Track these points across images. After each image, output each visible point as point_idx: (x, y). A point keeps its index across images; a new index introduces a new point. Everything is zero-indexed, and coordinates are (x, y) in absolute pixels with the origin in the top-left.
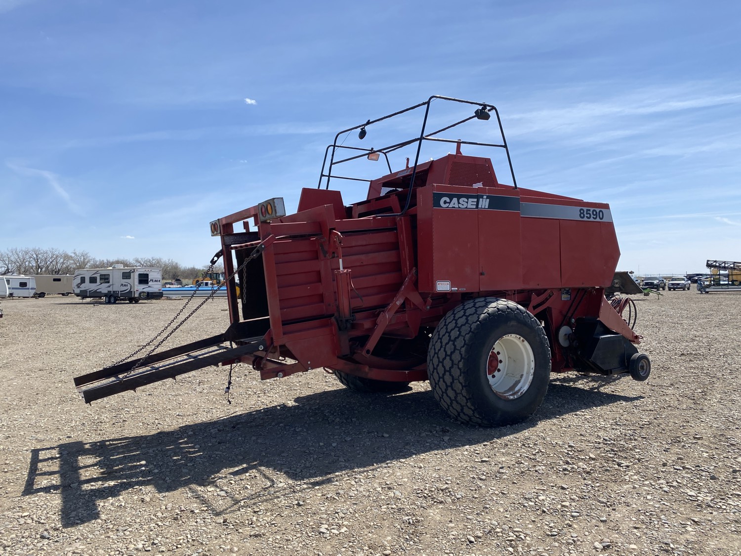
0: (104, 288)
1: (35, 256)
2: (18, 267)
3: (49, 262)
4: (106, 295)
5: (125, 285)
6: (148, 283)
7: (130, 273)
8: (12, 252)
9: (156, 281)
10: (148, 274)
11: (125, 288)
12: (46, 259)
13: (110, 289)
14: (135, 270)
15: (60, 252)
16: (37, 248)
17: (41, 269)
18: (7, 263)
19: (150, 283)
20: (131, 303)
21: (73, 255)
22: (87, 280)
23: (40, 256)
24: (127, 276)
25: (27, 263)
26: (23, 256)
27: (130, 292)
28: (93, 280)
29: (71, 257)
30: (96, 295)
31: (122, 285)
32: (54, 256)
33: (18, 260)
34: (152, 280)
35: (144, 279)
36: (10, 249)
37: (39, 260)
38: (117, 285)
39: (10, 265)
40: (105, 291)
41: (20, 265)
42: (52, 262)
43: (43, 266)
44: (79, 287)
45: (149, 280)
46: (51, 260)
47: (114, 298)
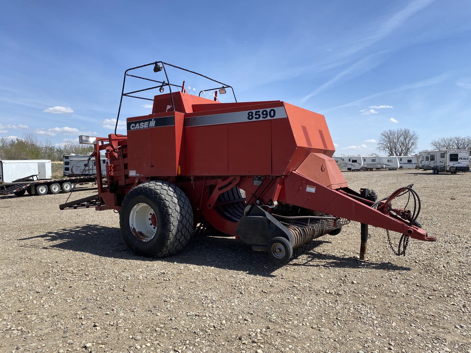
0: (432, 164)
4: (433, 168)
5: (442, 162)
6: (458, 161)
7: (444, 153)
8: (442, 140)
9: (464, 159)
10: (458, 154)
13: (435, 165)
14: (447, 152)
22: (425, 159)
23: (460, 142)
25: (451, 147)
27: (445, 167)
30: (428, 168)
34: (461, 159)
35: (454, 158)
36: (440, 138)
38: (438, 162)
44: (421, 163)
45: (459, 158)
47: (437, 171)
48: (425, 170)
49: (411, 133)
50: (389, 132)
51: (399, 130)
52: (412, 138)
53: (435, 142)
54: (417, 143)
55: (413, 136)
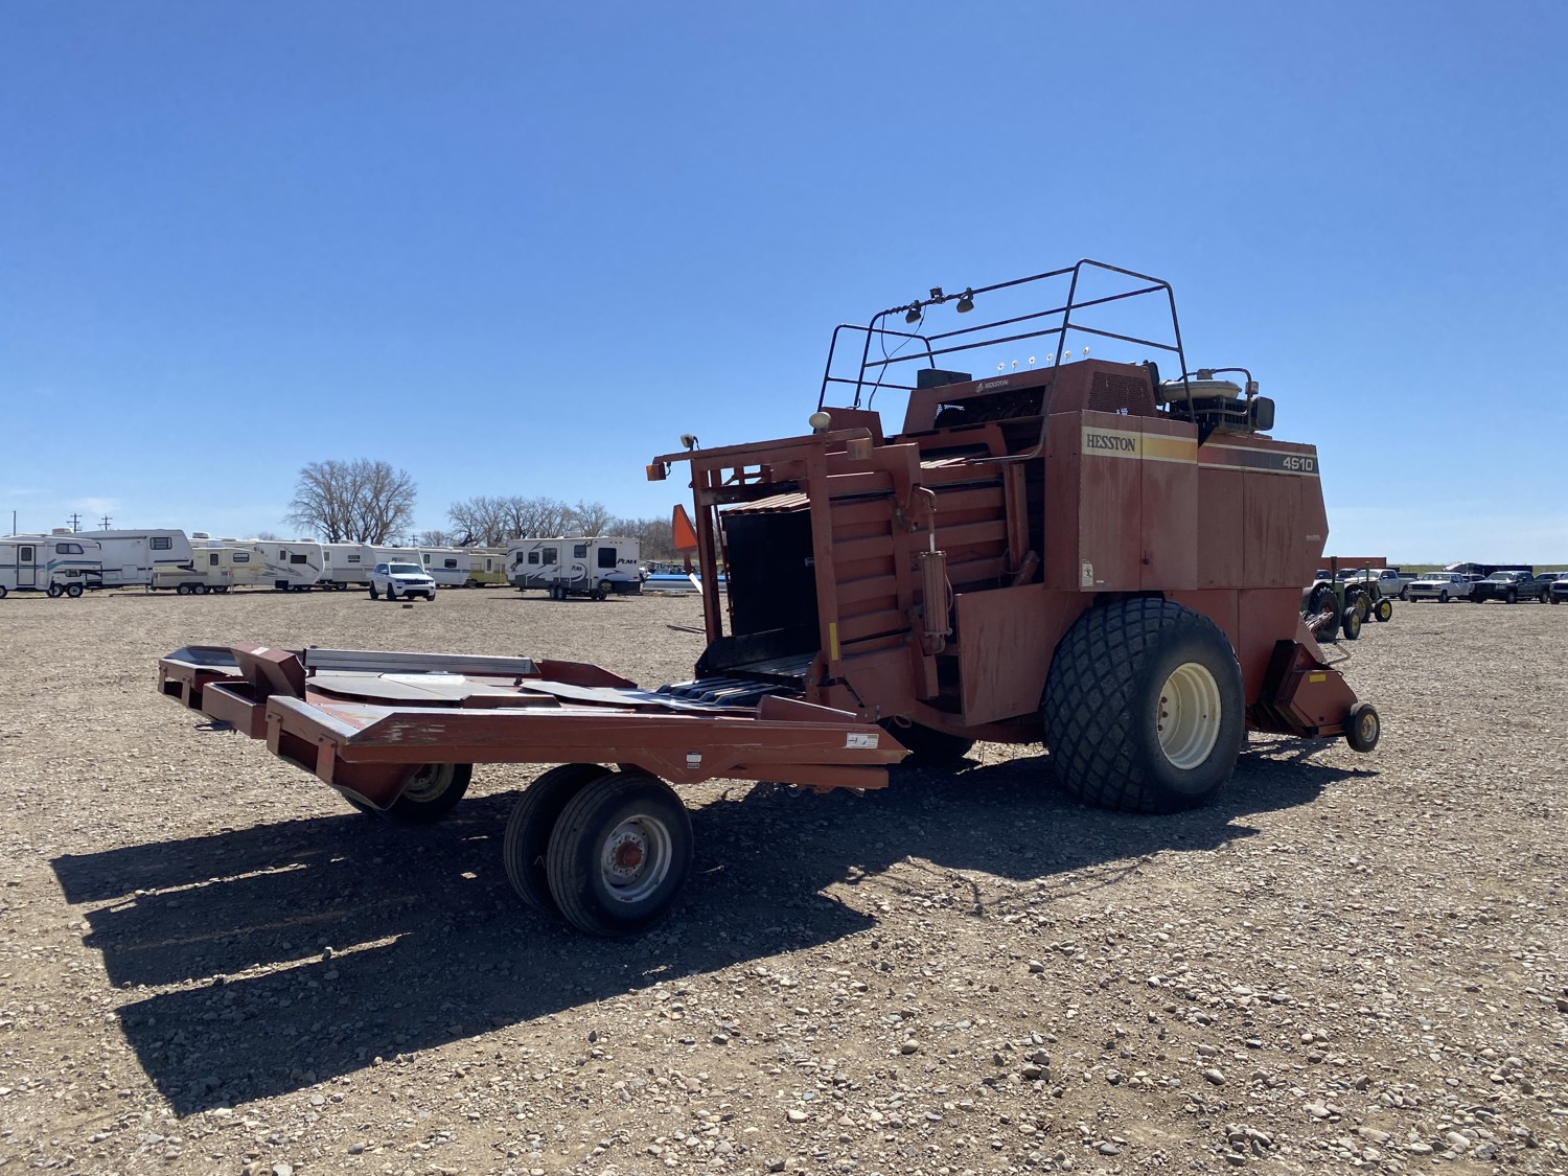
0: (548, 573)
1: (514, 512)
2: (486, 532)
3: (537, 524)
4: (551, 585)
5: (578, 569)
6: (615, 567)
7: (585, 546)
8: (477, 504)
9: (628, 561)
10: (614, 550)
11: (577, 573)
12: (532, 517)
13: (557, 575)
14: (594, 542)
15: (556, 505)
18: (469, 524)
19: (619, 566)
20: (594, 600)
21: (578, 510)
22: (526, 558)
23: (522, 512)
24: (580, 551)
25: (501, 525)
26: (494, 512)
27: (585, 580)
28: (533, 559)
29: (575, 514)
30: (537, 583)
31: (574, 567)
33: (487, 518)
34: (623, 560)
35: (608, 557)
36: (473, 499)
37: (521, 519)
38: (567, 568)
39: (473, 528)
40: (549, 578)
41: (490, 529)
42: (543, 521)
43: (528, 529)
44: (514, 570)
45: (617, 560)
46: (540, 519)
47: (563, 591)
48: (522, 589)
49: (396, 476)
50: (326, 468)
51: (360, 462)
52: (396, 493)
53: (461, 510)
54: (412, 507)
55: (400, 486)
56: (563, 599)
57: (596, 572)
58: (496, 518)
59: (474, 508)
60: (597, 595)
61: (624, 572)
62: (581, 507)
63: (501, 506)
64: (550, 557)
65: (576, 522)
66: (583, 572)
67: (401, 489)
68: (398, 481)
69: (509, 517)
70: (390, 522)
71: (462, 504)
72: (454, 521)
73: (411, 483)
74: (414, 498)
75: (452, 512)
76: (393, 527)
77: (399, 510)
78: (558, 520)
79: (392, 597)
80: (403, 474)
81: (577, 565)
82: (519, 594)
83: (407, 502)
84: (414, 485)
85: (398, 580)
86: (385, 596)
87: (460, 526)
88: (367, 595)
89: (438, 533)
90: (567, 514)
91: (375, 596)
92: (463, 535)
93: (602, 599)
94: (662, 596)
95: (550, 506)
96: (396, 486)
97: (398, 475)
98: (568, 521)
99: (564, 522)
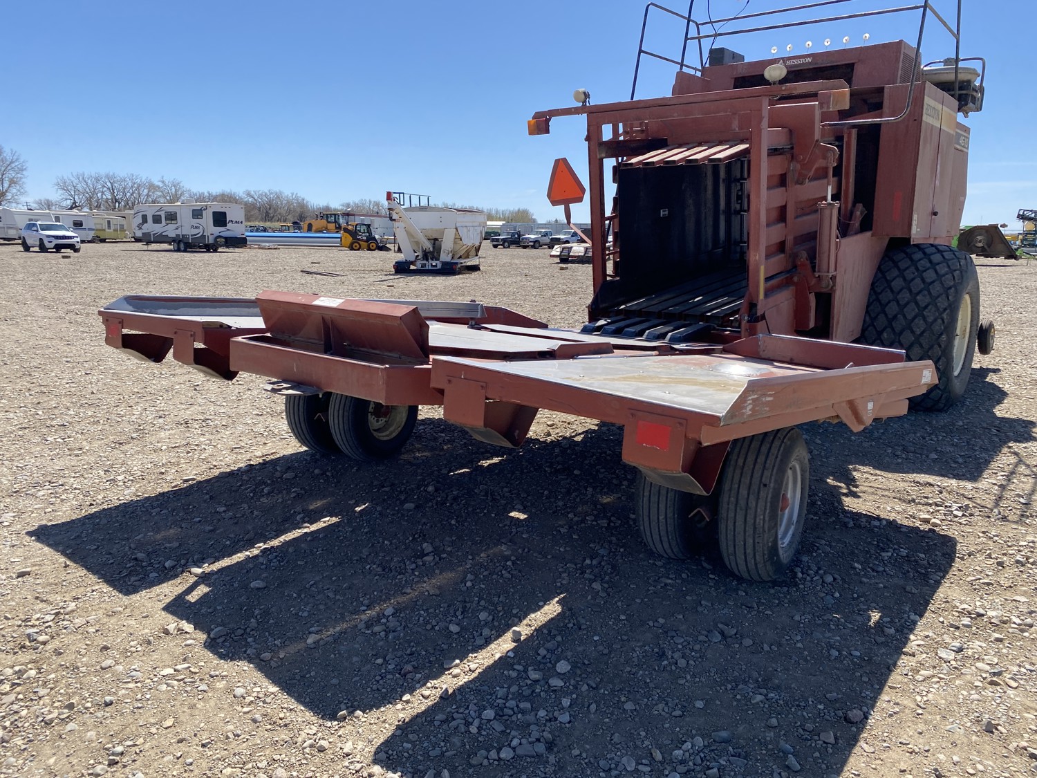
0: (171, 231)
1: (109, 185)
2: (87, 200)
3: (129, 194)
4: (174, 240)
5: (196, 227)
6: (226, 226)
7: (201, 210)
8: (79, 179)
9: (237, 222)
10: (225, 213)
11: (196, 231)
12: (124, 189)
13: (178, 232)
14: (208, 207)
15: (143, 180)
16: (111, 174)
17: (119, 203)
18: (73, 194)
19: (229, 226)
20: (208, 251)
21: (160, 184)
22: (150, 219)
23: (115, 185)
24: (197, 214)
25: (99, 195)
26: (93, 185)
27: (203, 237)
28: (157, 220)
29: (158, 187)
30: (160, 239)
31: (193, 226)
32: (136, 186)
33: (87, 190)
34: (232, 221)
35: (220, 219)
36: (75, 174)
37: (115, 191)
38: (186, 227)
39: (76, 197)
40: (172, 235)
41: (91, 198)
42: (133, 193)
43: (121, 198)
44: (140, 229)
45: (228, 221)
46: (131, 191)
47: (184, 245)
48: (148, 243)
52: (9, 168)
53: (65, 183)
54: (23, 180)
55: (12, 162)
56: (185, 251)
57: (212, 231)
58: (95, 190)
59: (76, 181)
60: (211, 248)
61: (234, 230)
62: (163, 182)
63: (98, 180)
64: (172, 217)
65: (160, 194)
66: (201, 230)
67: (13, 165)
68: (9, 158)
69: (105, 189)
70: (6, 191)
71: (66, 178)
72: (61, 192)
73: (21, 161)
74: (24, 173)
75: (58, 184)
76: (9, 196)
77: (12, 182)
78: (146, 191)
79: (43, 249)
80: (13, 153)
81: (195, 225)
82: (145, 247)
83: (19, 176)
84: (24, 162)
85: (48, 236)
86: (37, 249)
87: (66, 195)
88: (21, 248)
89: (48, 201)
90: (152, 187)
91: (27, 248)
92: (69, 203)
93: (215, 251)
94: (259, 248)
95: (138, 181)
96: (8, 163)
97: (10, 154)
98: (153, 192)
99: (150, 194)
